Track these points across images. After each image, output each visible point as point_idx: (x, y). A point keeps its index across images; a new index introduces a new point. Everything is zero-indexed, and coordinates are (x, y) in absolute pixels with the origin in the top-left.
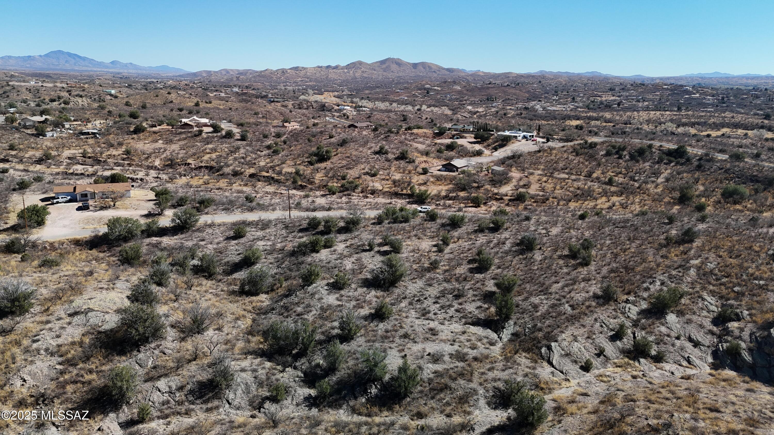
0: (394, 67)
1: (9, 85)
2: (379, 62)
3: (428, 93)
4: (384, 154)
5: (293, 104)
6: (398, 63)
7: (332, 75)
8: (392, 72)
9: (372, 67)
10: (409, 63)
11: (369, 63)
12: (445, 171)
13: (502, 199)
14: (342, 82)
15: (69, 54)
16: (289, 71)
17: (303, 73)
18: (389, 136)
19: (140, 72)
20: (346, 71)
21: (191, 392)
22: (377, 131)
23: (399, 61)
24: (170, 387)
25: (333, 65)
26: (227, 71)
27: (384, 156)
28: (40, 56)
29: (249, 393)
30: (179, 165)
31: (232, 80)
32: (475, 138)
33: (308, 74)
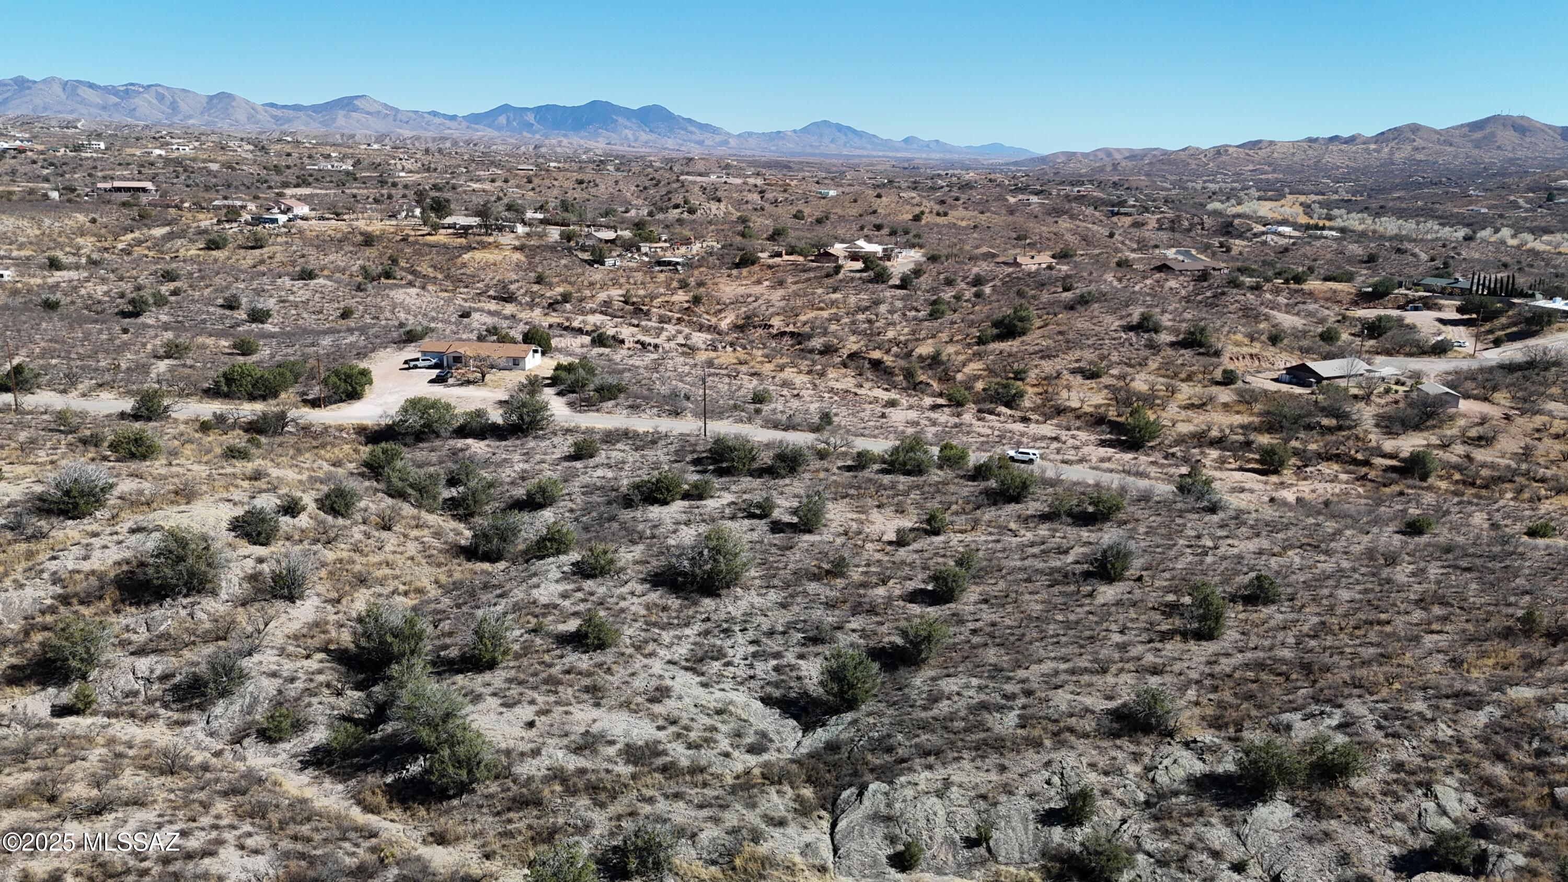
0: (1507, 137)
1: (678, 181)
2: (1469, 125)
3: (1550, 198)
4: (1148, 331)
5: (1158, 220)
6: (1521, 127)
7: (1333, 158)
8: (1499, 148)
9: (1446, 137)
10: (1551, 127)
11: (1438, 128)
12: (1289, 383)
13: (1366, 463)
14: (1349, 173)
15: (840, 128)
16: (1231, 150)
17: (1263, 153)
18: (1223, 294)
19: (948, 156)
20: (1373, 146)
21: (176, 688)
22: (1205, 280)
23: (1524, 123)
24: (152, 672)
25: (1346, 134)
26: (1108, 152)
27: (1146, 336)
28: (795, 131)
29: (249, 714)
30: (755, 327)
31: (1102, 169)
32: (1460, 310)
33: (1276, 155)
